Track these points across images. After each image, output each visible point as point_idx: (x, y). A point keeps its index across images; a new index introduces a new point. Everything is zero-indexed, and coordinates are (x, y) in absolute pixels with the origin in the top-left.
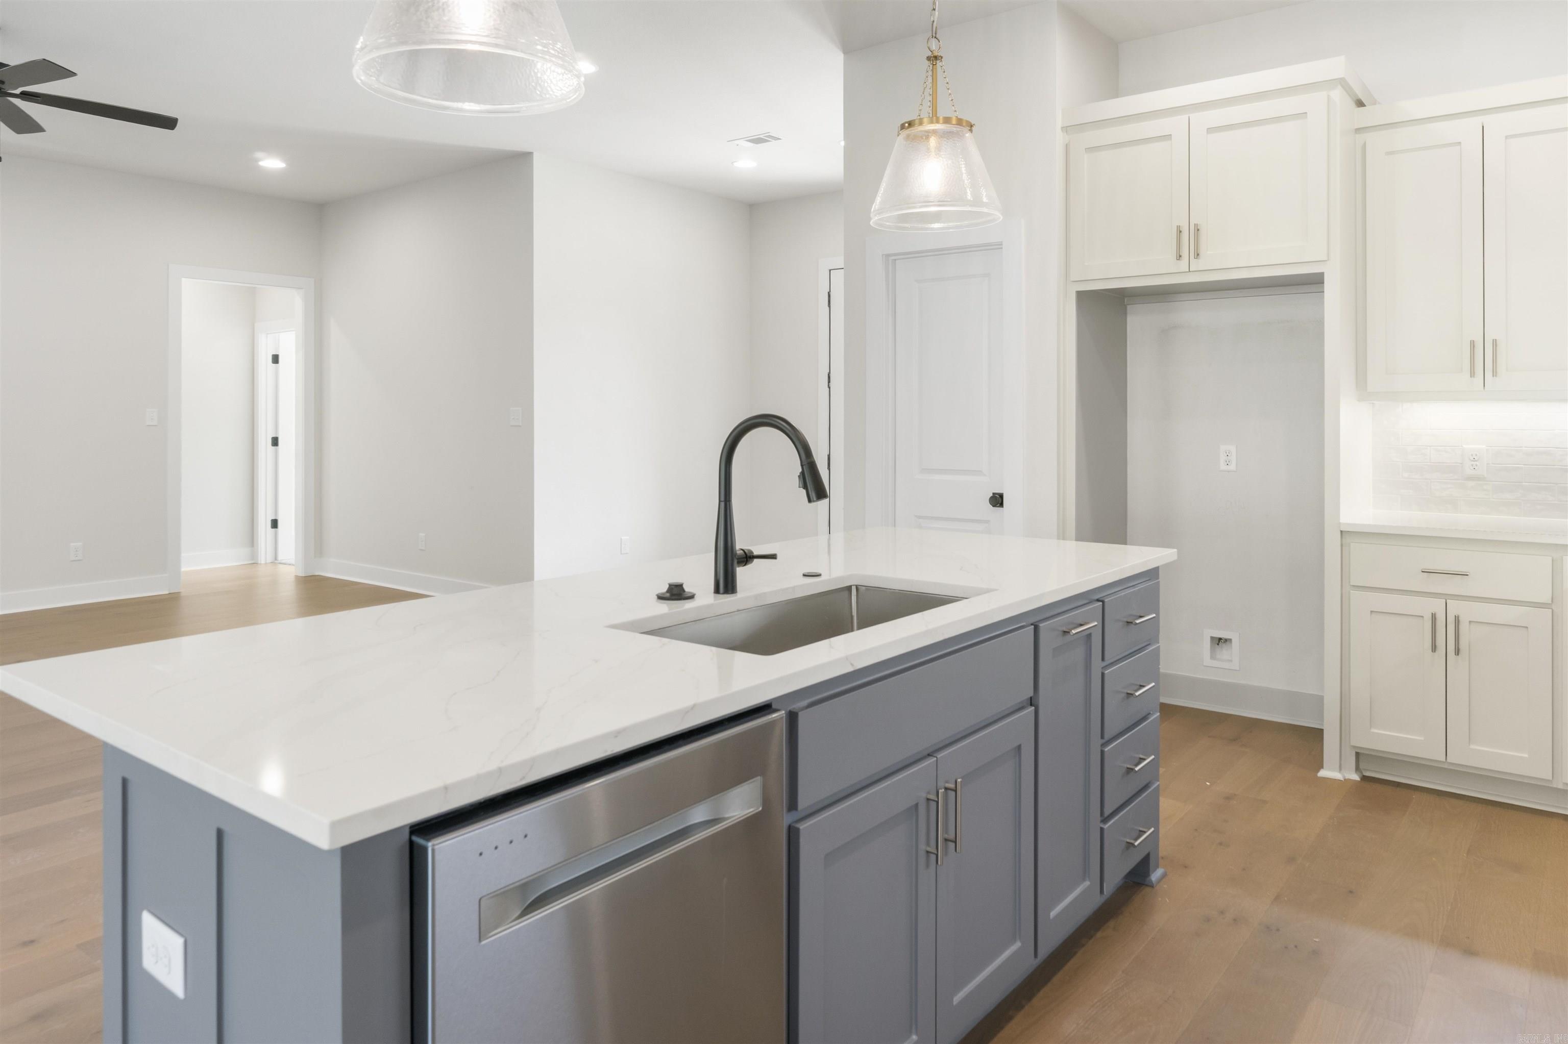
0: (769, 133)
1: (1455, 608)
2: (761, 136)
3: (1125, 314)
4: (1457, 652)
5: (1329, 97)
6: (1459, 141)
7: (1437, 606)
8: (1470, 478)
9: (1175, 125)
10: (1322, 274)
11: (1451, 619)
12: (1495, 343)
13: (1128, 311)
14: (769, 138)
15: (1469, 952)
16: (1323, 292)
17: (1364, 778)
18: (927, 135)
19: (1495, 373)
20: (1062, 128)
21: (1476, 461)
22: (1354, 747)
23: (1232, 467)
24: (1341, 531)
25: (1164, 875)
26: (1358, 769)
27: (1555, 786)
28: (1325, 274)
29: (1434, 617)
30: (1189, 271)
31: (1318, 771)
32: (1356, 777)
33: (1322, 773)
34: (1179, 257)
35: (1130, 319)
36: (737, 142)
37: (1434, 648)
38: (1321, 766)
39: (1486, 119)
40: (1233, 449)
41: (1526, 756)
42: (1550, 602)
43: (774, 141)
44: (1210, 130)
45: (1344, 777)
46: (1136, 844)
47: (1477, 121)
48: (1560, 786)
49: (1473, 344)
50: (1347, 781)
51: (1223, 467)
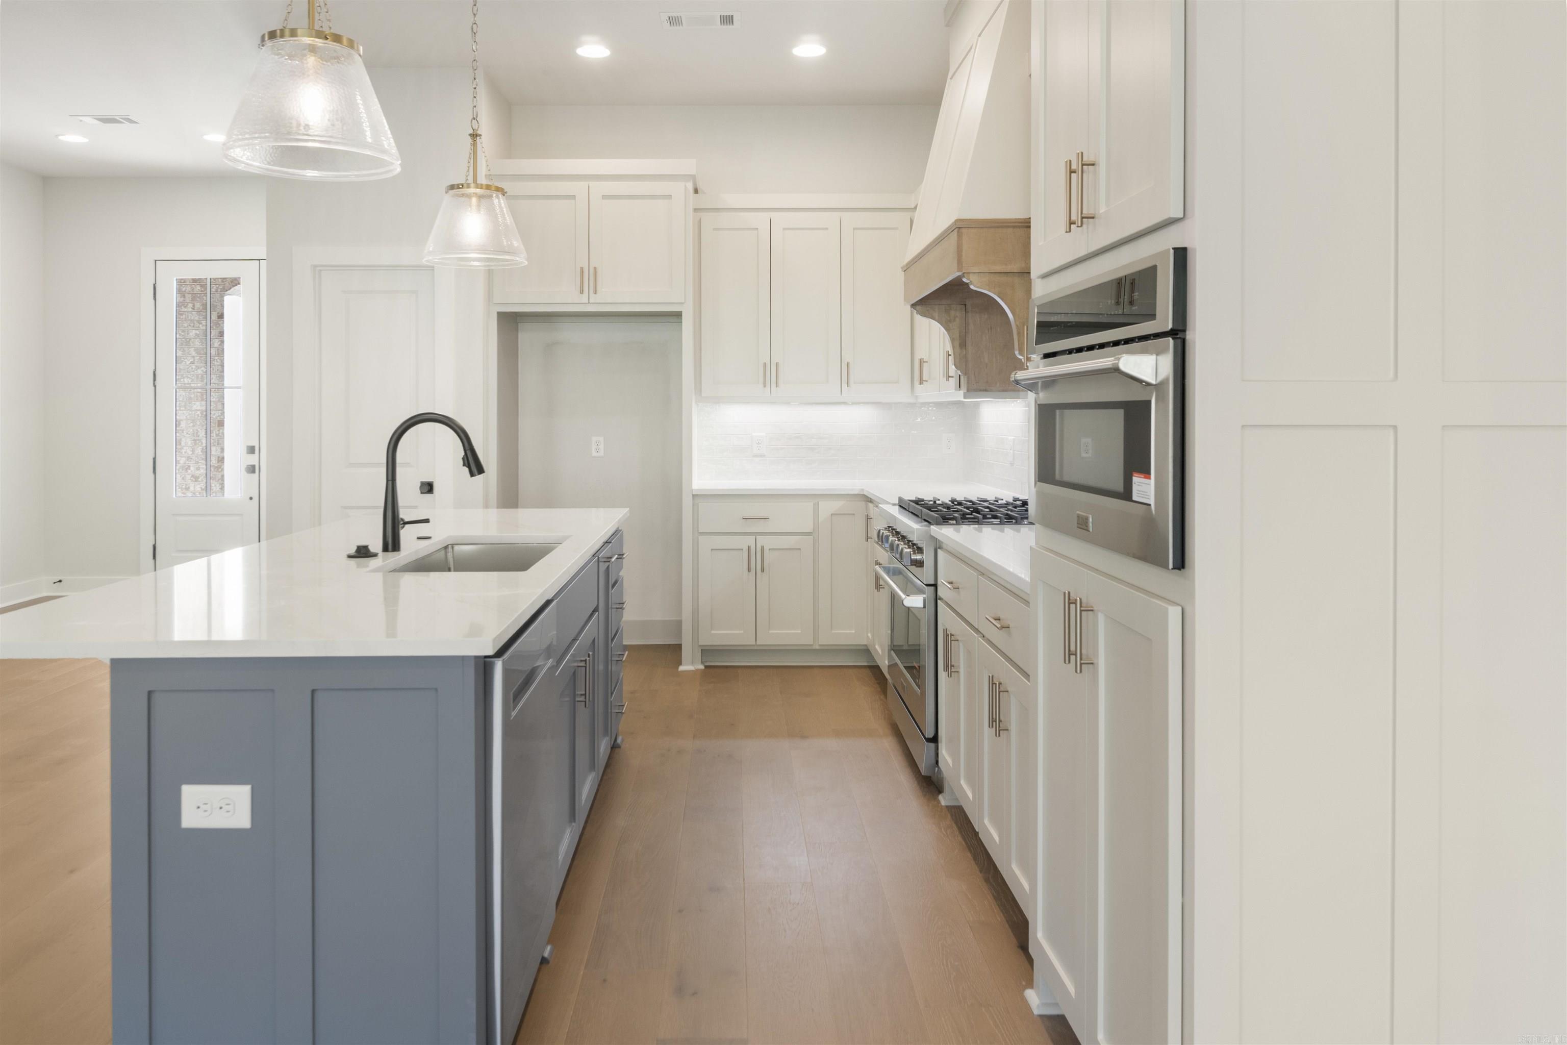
0: (129, 116)
1: (762, 541)
2: (117, 118)
3: (517, 330)
4: (763, 570)
5: (685, 186)
6: (756, 227)
7: (750, 541)
8: (756, 456)
9: (578, 189)
10: (681, 312)
11: (759, 549)
12: (777, 364)
13: (519, 328)
14: (124, 120)
15: (804, 737)
16: (682, 322)
17: (706, 667)
18: (469, 196)
19: (777, 385)
20: (486, 175)
21: (760, 444)
22: (700, 646)
23: (601, 453)
24: (693, 495)
25: (623, 740)
26: (702, 663)
27: (814, 648)
28: (683, 312)
29: (749, 548)
30: (589, 303)
31: (678, 668)
32: (702, 667)
33: (681, 668)
34: (582, 292)
35: (520, 335)
36: (81, 118)
37: (749, 570)
38: (680, 664)
39: (773, 215)
40: (601, 439)
41: (800, 632)
42: (812, 531)
43: (128, 123)
44: (604, 197)
45: (695, 668)
46: (623, 711)
47: (766, 216)
48: (817, 647)
49: (765, 364)
50: (697, 670)
51: (594, 454)
